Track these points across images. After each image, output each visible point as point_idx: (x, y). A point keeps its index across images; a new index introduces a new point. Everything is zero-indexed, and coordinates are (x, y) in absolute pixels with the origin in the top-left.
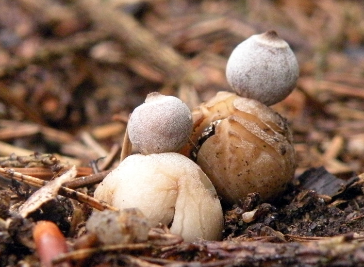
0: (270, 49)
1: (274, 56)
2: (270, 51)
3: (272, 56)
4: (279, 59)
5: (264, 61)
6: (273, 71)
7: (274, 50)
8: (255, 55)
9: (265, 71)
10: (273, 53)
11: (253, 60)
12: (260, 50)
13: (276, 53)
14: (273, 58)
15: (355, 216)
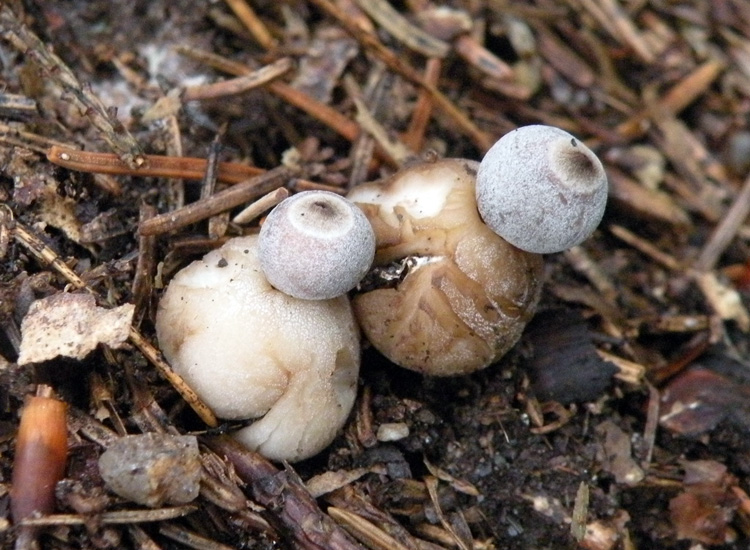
0: (563, 192)
1: (562, 206)
2: (561, 196)
3: (559, 206)
4: (569, 214)
5: (540, 210)
6: (548, 229)
7: (569, 197)
8: (533, 191)
9: (534, 225)
10: (564, 201)
11: (523, 198)
12: (545, 186)
13: (569, 202)
14: (561, 210)
15: (564, 464)
